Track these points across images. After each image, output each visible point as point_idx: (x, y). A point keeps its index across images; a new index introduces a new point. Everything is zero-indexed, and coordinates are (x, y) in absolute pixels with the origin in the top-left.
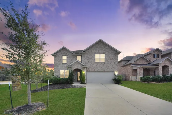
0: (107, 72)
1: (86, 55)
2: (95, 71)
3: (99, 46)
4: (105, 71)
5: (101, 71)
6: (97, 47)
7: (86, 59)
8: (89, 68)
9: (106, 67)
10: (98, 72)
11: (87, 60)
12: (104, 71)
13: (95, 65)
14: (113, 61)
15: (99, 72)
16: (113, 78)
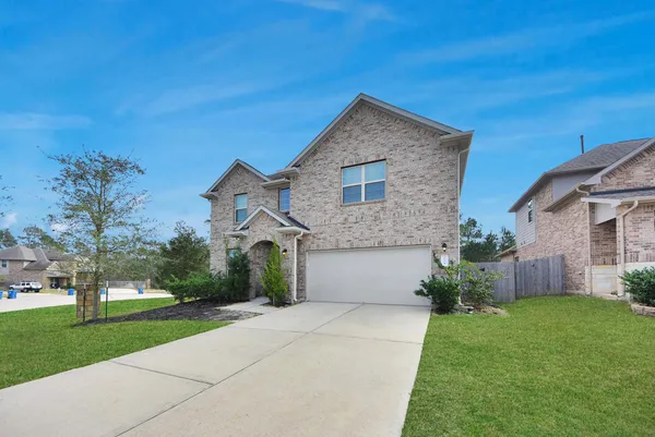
0: (395, 246)
1: (303, 179)
2: (341, 246)
3: (357, 131)
4: (386, 242)
5: (367, 244)
6: (350, 137)
7: (303, 198)
8: (314, 237)
9: (390, 224)
10: (352, 249)
11: (309, 199)
12: (381, 246)
13: (341, 220)
14: (427, 189)
15: (358, 249)
16: (427, 281)
